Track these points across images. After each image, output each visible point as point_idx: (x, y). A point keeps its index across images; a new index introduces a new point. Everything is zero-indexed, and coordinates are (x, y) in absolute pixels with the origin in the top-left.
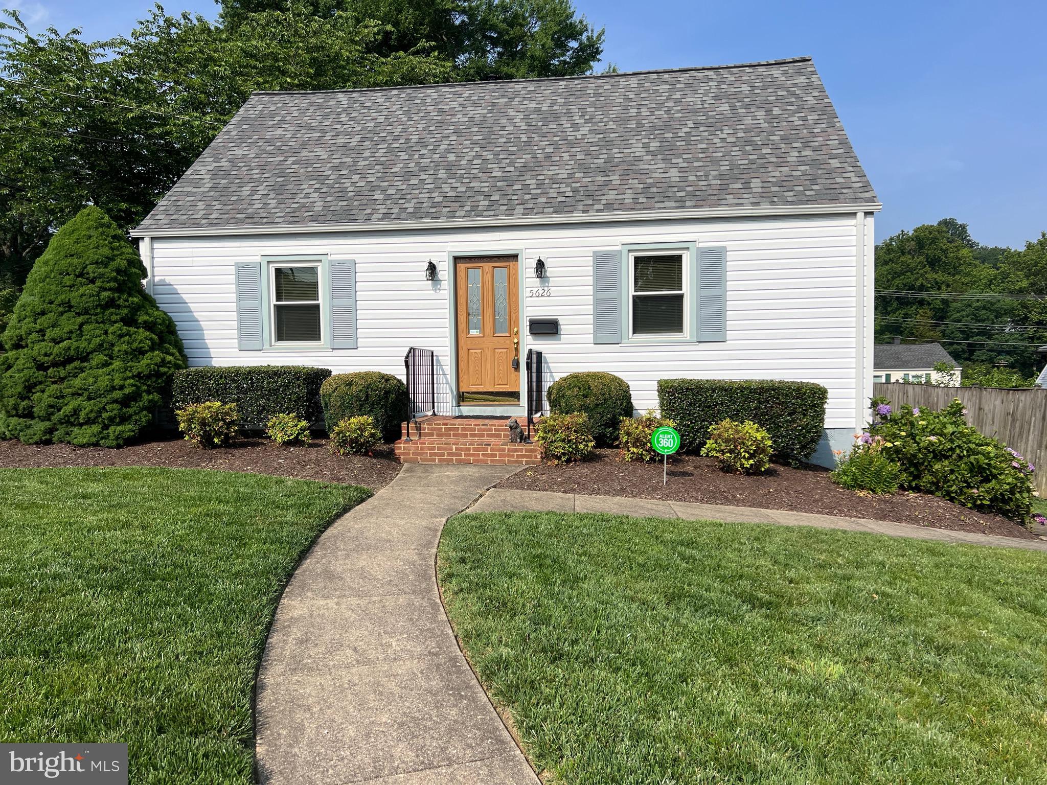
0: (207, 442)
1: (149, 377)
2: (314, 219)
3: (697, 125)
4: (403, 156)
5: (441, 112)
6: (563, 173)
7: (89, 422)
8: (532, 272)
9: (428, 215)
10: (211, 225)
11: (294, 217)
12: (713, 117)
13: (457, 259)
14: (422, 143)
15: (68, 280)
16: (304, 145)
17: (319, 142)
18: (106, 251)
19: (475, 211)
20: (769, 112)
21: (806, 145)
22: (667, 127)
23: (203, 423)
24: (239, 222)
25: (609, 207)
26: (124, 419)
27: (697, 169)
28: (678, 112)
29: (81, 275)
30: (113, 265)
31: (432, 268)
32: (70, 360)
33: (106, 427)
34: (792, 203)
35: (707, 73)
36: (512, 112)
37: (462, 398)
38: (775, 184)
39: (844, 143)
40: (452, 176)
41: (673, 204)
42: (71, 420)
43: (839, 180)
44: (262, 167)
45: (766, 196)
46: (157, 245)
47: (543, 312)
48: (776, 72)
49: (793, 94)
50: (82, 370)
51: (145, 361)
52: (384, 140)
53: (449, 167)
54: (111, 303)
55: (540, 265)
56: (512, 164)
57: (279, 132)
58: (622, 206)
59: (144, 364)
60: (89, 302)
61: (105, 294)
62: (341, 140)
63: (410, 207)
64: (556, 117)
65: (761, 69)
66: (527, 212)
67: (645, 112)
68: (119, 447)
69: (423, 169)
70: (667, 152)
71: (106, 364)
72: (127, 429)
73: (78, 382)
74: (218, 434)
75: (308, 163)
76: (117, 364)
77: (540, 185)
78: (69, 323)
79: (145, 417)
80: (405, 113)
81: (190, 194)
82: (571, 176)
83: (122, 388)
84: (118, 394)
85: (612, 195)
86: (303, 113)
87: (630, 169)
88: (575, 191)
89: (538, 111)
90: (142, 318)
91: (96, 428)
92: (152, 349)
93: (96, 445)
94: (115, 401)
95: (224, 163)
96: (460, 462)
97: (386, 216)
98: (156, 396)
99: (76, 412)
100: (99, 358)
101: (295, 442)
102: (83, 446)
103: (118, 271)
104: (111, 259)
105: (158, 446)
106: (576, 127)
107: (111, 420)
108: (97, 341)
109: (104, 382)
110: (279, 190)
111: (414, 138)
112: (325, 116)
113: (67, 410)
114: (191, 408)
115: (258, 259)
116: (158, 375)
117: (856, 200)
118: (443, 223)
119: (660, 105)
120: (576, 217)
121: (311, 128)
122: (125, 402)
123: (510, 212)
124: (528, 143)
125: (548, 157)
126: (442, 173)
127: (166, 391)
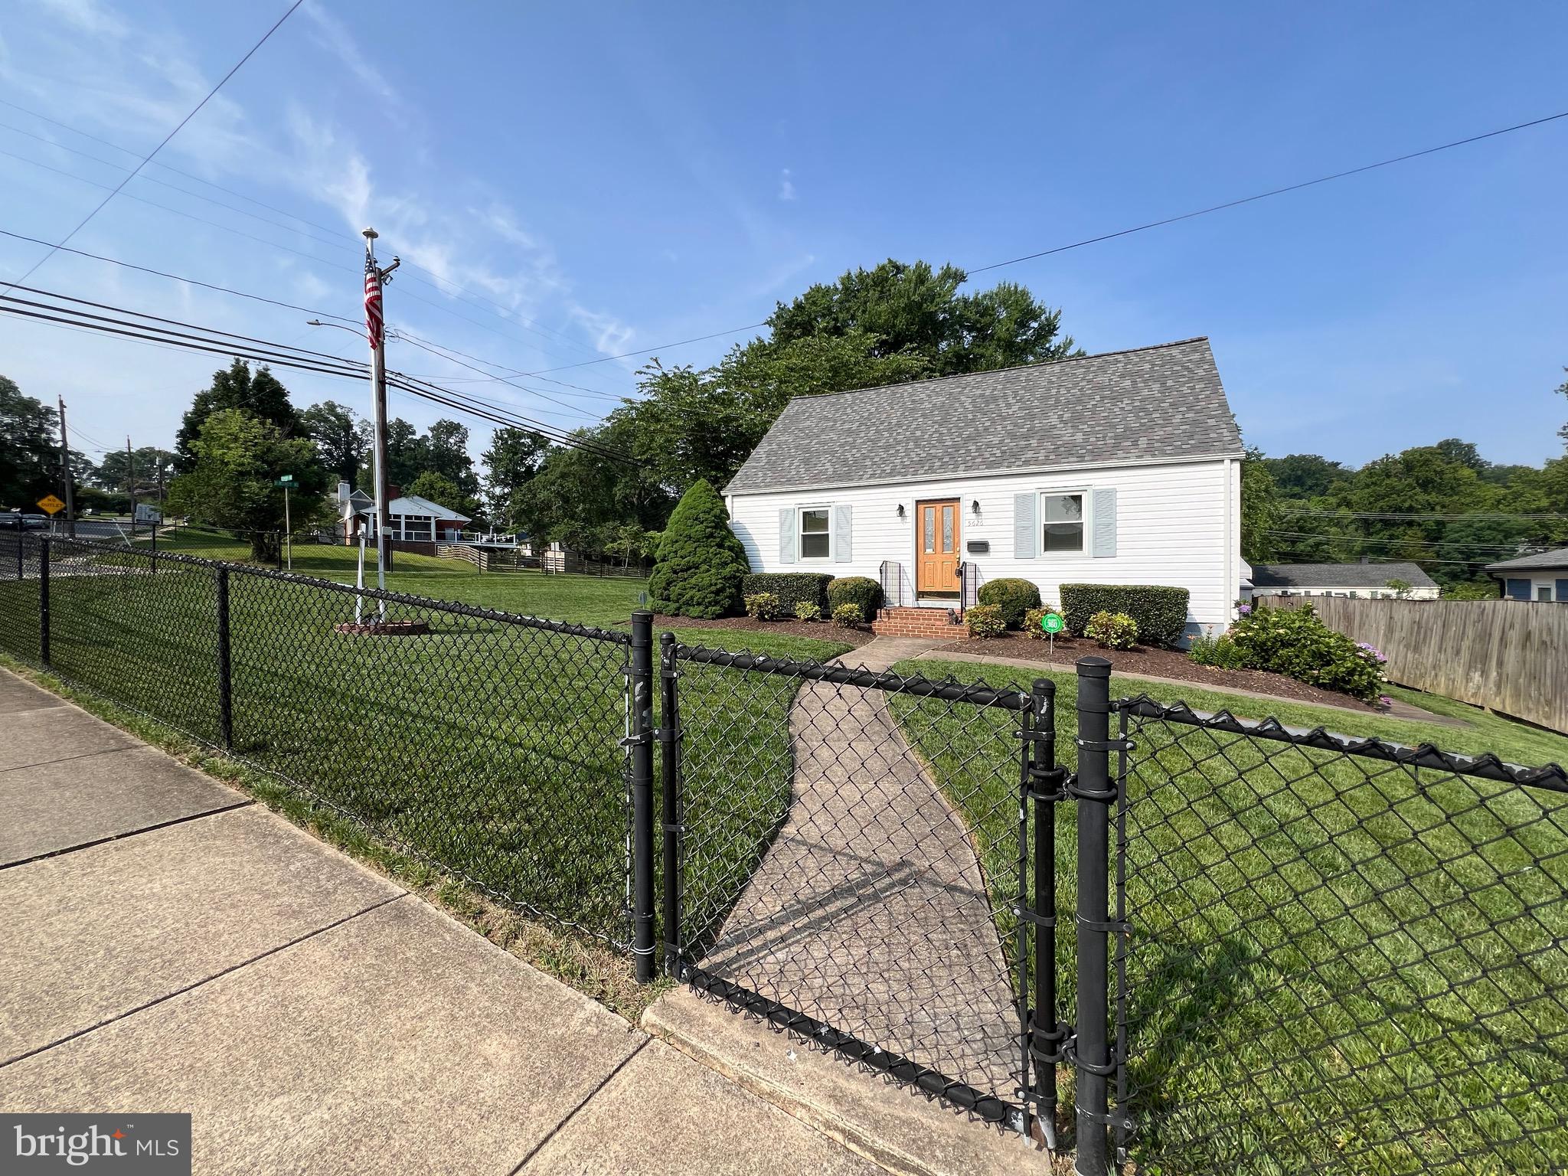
0: (761, 618)
1: (730, 578)
2: (827, 480)
3: (1103, 398)
4: (886, 434)
5: (913, 401)
6: (996, 440)
7: (699, 604)
8: (970, 509)
9: (899, 473)
10: (766, 486)
11: (816, 479)
12: (1117, 391)
13: (918, 502)
14: (899, 425)
15: (689, 523)
16: (823, 431)
17: (832, 429)
18: (709, 505)
19: (931, 470)
20: (1163, 384)
21: (1190, 409)
22: (1079, 401)
23: (760, 606)
24: (782, 484)
25: (1027, 463)
26: (716, 603)
27: (1098, 432)
28: (1089, 389)
29: (696, 519)
30: (713, 513)
31: (901, 508)
32: (689, 568)
33: (707, 607)
34: (1170, 455)
35: (1117, 356)
36: (963, 398)
37: (920, 595)
38: (1158, 441)
39: (1224, 406)
40: (917, 446)
41: (1075, 459)
42: (688, 603)
43: (1211, 436)
44: (796, 448)
45: (1150, 450)
46: (735, 499)
47: (976, 537)
48: (1175, 351)
49: (1187, 368)
50: (695, 574)
51: (728, 569)
52: (874, 424)
53: (916, 440)
54: (711, 535)
55: (976, 504)
56: (960, 435)
57: (808, 423)
58: (1037, 462)
59: (728, 571)
60: (700, 535)
61: (708, 530)
62: (846, 426)
63: (888, 469)
64: (995, 399)
65: (1162, 350)
66: (967, 469)
67: (1063, 391)
68: (713, 619)
69: (898, 443)
70: (1076, 420)
71: (708, 571)
72: (717, 609)
73: (693, 581)
74: (768, 613)
75: (825, 443)
76: (713, 571)
77: (978, 450)
78: (690, 547)
79: (727, 602)
80: (889, 404)
81: (754, 467)
82: (1001, 442)
83: (716, 584)
84: (713, 588)
85: (1030, 454)
86: (823, 410)
87: (1047, 434)
88: (1004, 452)
89: (982, 395)
90: (727, 544)
91: (701, 608)
92: (732, 562)
93: (702, 617)
94: (712, 592)
95: (774, 446)
96: (914, 636)
97: (872, 476)
98: (733, 590)
99: (692, 598)
100: (705, 567)
101: (812, 619)
102: (694, 618)
103: (715, 516)
104: (712, 510)
105: (734, 620)
106: (1009, 406)
107: (710, 603)
108: (703, 557)
109: (706, 582)
110: (806, 462)
111: (894, 421)
112: (837, 410)
113: (687, 596)
114: (753, 597)
115: (792, 507)
116: (735, 577)
117: (1224, 450)
118: (909, 478)
119: (1076, 384)
120: (1004, 471)
121: (827, 419)
122: (717, 592)
123: (955, 469)
124: (973, 420)
125: (986, 429)
126: (911, 445)
127: (739, 587)
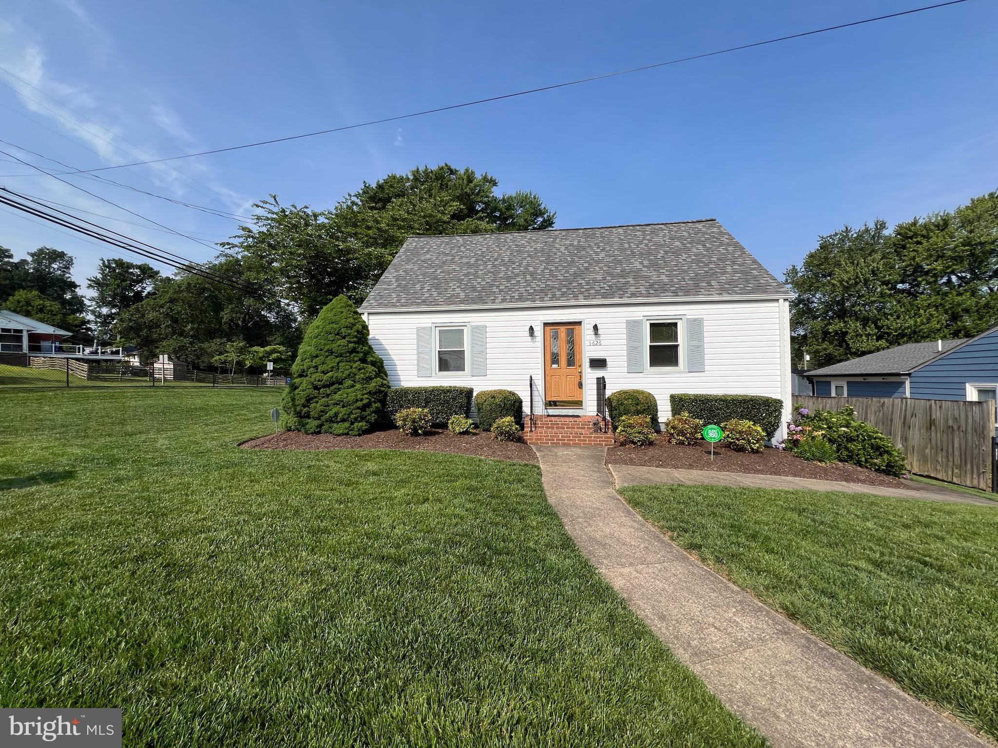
0: (415, 433)
1: (375, 393)
2: (462, 302)
3: (666, 252)
4: (503, 268)
5: (517, 245)
6: (599, 277)
7: (343, 420)
8: (591, 331)
9: (528, 300)
10: (403, 306)
11: (450, 301)
12: (673, 248)
13: (546, 324)
14: (510, 261)
15: (331, 337)
16: (444, 263)
17: (452, 261)
18: (351, 320)
19: (554, 297)
20: (704, 246)
21: (734, 263)
22: (649, 253)
23: (414, 421)
24: (418, 304)
25: (633, 295)
26: (363, 418)
27: (676, 275)
28: (652, 246)
29: (338, 334)
30: (355, 328)
31: (531, 329)
32: (333, 384)
33: (352, 423)
34: (741, 294)
35: (660, 226)
36: (557, 246)
37: (550, 404)
38: (726, 283)
39: (755, 262)
40: (535, 279)
41: (671, 294)
42: (330, 420)
43: (762, 282)
44: (424, 274)
45: (722, 290)
46: (371, 317)
47: (598, 355)
48: (700, 226)
49: (714, 237)
50: (339, 390)
51: (373, 384)
52: (489, 260)
53: (531, 274)
54: (354, 351)
55: (596, 328)
56: (567, 272)
57: (428, 256)
58: (641, 295)
59: (373, 385)
60: (342, 350)
61: (351, 345)
62: (465, 260)
63: (516, 295)
64: (584, 249)
65: (690, 225)
66: (586, 298)
67: (633, 246)
68: (359, 435)
69: (517, 275)
70: (654, 265)
71: (353, 386)
72: (363, 425)
73: (337, 397)
74: (421, 428)
75: (449, 273)
76: (358, 386)
77: (588, 283)
78: (331, 362)
79: (373, 418)
80: (497, 246)
81: (386, 289)
82: (604, 279)
83: (362, 400)
84: (359, 404)
85: (633, 289)
86: (439, 246)
87: (637, 275)
88: (610, 286)
89: (572, 245)
90: (370, 359)
91: (347, 424)
92: (376, 377)
93: (347, 434)
94: (358, 408)
95: (401, 272)
97: (503, 301)
98: (378, 405)
99: (336, 415)
100: (349, 382)
101: (466, 433)
102: (339, 435)
103: (358, 332)
104: (354, 325)
105: (382, 434)
106: (597, 253)
107: (356, 419)
108: (347, 372)
109: (352, 397)
110: (437, 287)
111: (506, 259)
112: (452, 248)
113: (331, 413)
114: (404, 412)
115: (430, 325)
116: (380, 392)
117: (778, 292)
118: (538, 304)
119: (641, 242)
120: (616, 300)
121: (447, 255)
122: (363, 408)
123: (575, 298)
124: (573, 261)
125: (587, 269)
126: (528, 277)
127: (383, 402)
